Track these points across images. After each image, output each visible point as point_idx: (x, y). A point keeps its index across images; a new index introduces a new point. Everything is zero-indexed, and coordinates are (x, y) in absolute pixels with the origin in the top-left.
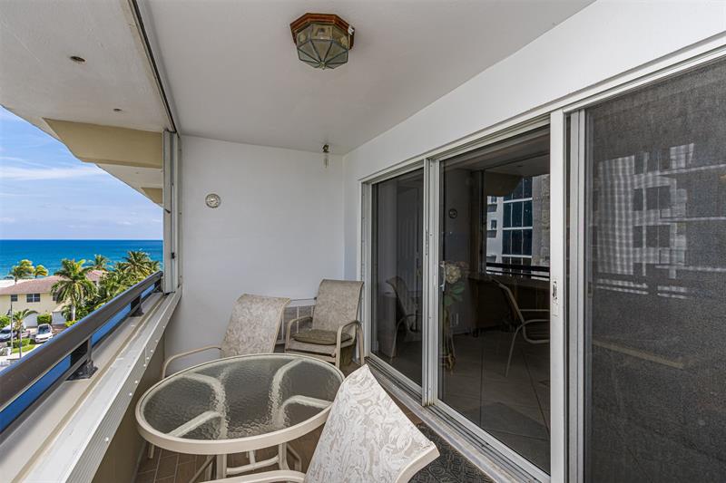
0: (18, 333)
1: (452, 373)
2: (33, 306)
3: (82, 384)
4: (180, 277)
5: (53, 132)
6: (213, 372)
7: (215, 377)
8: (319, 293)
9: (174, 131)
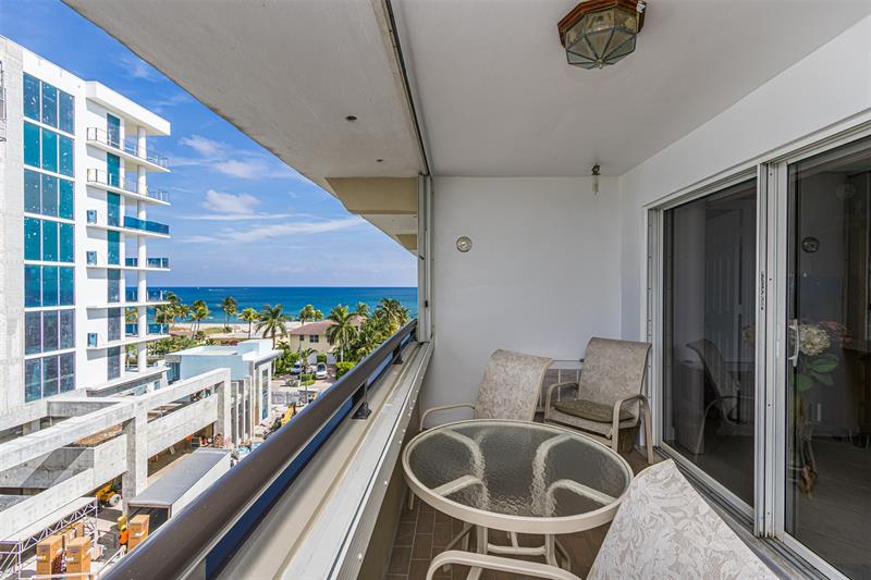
0: (305, 367)
1: (810, 496)
2: (314, 346)
3: (361, 423)
4: (433, 327)
5: (333, 192)
6: (470, 432)
7: (473, 439)
8: (587, 355)
9: (427, 174)
